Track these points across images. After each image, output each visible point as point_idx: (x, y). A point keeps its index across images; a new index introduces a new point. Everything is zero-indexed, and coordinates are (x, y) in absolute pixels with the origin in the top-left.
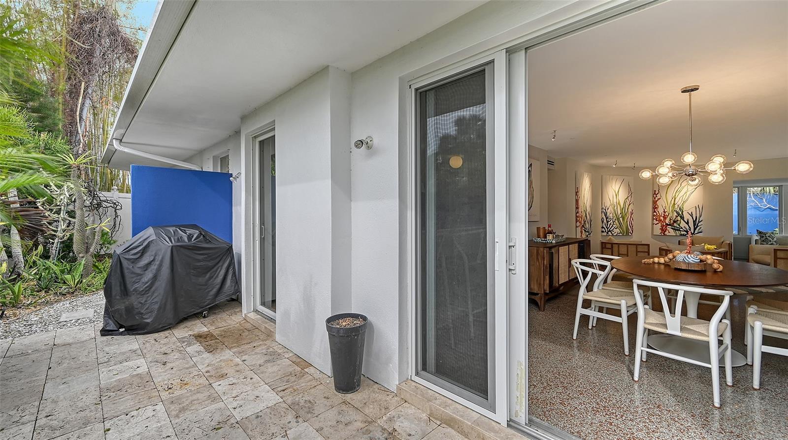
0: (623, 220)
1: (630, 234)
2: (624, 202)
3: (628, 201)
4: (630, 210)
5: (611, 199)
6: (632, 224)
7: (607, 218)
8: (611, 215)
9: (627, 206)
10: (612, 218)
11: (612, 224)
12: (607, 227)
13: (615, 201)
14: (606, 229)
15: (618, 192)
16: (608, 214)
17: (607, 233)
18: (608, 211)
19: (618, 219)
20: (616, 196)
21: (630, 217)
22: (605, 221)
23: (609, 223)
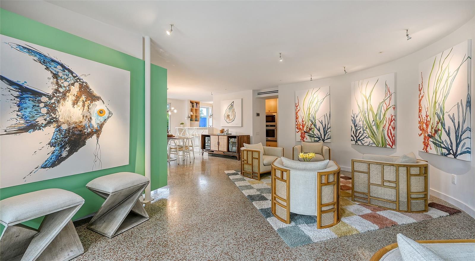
0: (378, 127)
1: (388, 146)
2: (379, 107)
3: (384, 105)
4: (388, 116)
5: (361, 106)
6: (391, 134)
7: (355, 126)
8: (361, 123)
9: (383, 112)
10: (362, 126)
11: (362, 132)
12: (355, 136)
13: (366, 107)
14: (355, 138)
15: (370, 96)
16: (357, 122)
17: (356, 142)
18: (358, 119)
19: (370, 128)
20: (367, 101)
21: (387, 125)
22: (354, 129)
23: (358, 131)
